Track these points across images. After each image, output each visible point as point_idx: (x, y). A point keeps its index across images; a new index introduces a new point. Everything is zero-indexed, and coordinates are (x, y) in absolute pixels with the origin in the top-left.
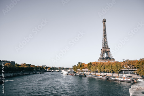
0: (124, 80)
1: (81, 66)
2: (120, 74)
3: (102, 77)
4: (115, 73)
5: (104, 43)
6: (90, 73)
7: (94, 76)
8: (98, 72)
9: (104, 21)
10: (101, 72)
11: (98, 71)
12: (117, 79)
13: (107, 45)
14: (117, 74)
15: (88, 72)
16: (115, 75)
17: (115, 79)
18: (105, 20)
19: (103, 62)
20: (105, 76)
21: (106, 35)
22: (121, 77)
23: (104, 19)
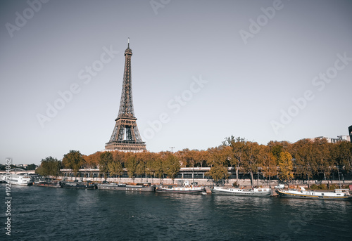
0: (190, 191)
2: (176, 179)
3: (144, 186)
4: (165, 177)
6: (103, 179)
7: (121, 186)
8: (128, 177)
9: (129, 53)
10: (135, 176)
12: (176, 189)
14: (171, 179)
15: (96, 177)
16: (168, 181)
17: (172, 189)
20: (150, 184)
21: (130, 87)
22: (182, 186)
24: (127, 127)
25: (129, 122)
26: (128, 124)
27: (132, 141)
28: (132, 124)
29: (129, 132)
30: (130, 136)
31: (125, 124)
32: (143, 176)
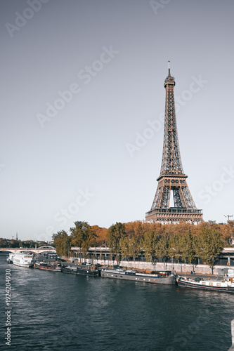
0: (229, 287)
1: (84, 235)
2: (217, 267)
3: (160, 276)
4: (201, 263)
5: (166, 156)
6: (116, 263)
7: (130, 274)
8: (145, 260)
9: (170, 84)
10: (155, 259)
11: (147, 254)
12: (207, 283)
13: (179, 165)
14: (208, 266)
15: (108, 259)
16: (203, 268)
17: (201, 283)
18: (172, 79)
19: (162, 223)
20: (169, 273)
21: (174, 131)
22: (220, 278)
23: (169, 76)
24: (174, 188)
25: (177, 181)
26: (175, 184)
27: (181, 209)
28: (180, 184)
29: (177, 195)
30: (178, 202)
31: (171, 184)
32: (167, 260)
